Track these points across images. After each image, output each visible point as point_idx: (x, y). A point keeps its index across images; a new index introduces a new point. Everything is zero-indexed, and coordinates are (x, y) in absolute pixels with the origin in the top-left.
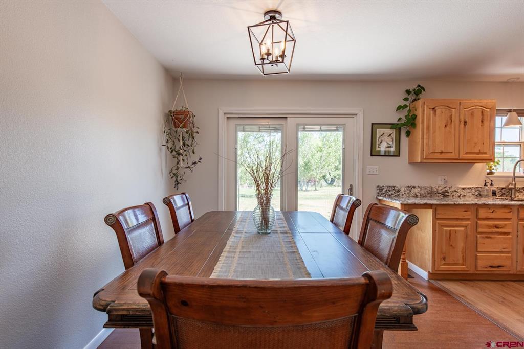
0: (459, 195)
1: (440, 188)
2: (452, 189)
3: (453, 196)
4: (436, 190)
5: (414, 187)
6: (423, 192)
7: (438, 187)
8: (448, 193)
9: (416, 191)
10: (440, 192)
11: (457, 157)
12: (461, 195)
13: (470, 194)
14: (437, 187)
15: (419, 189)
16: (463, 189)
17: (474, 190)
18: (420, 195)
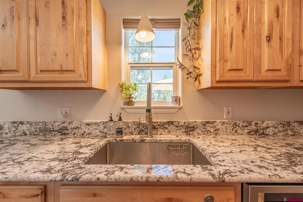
0: (82, 132)
1: (56, 124)
2: (73, 125)
3: (74, 134)
4: (51, 127)
5: (22, 123)
6: (34, 130)
7: (54, 122)
8: (68, 130)
9: (24, 128)
10: (57, 129)
11: (26, 78)
12: (84, 132)
13: (98, 131)
14: (52, 123)
15: (28, 125)
16: (88, 125)
17: (102, 127)
18: (30, 134)
